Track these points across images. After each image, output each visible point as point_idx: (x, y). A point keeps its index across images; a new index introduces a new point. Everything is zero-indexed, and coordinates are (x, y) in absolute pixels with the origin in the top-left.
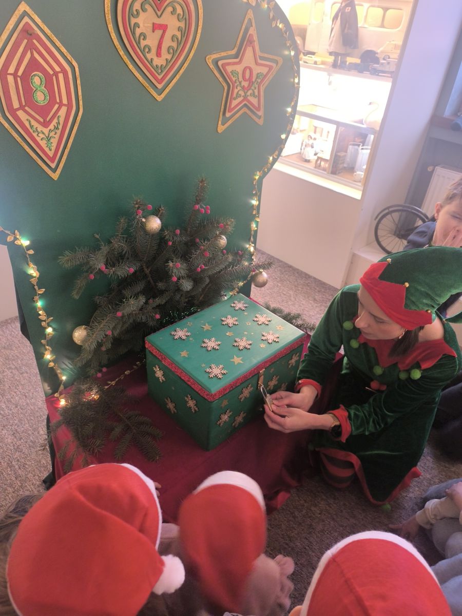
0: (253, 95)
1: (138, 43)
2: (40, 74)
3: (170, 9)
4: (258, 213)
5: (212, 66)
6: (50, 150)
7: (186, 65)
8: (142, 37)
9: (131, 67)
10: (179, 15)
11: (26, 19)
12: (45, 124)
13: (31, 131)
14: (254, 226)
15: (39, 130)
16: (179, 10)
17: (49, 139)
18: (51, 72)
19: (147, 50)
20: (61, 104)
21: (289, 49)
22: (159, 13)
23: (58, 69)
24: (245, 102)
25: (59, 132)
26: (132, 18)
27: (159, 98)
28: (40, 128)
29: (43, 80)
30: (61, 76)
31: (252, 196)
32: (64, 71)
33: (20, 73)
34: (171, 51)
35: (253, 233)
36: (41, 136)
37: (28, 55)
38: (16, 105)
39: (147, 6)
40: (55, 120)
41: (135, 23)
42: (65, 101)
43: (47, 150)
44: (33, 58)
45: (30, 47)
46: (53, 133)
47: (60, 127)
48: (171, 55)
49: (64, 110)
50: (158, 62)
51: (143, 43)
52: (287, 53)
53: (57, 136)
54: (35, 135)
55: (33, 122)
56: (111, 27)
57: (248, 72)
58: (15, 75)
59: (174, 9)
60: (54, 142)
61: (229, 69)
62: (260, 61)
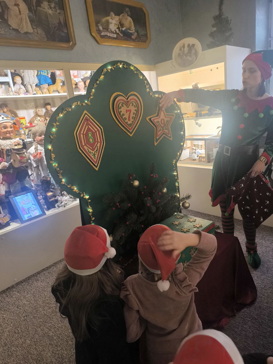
0: (166, 129)
1: (122, 117)
2: (91, 133)
3: (131, 104)
4: (178, 178)
5: (148, 121)
6: (95, 159)
7: (139, 122)
8: (123, 115)
9: (120, 126)
10: (135, 105)
11: (86, 115)
12: (93, 150)
13: (89, 153)
14: (177, 184)
15: (91, 152)
16: (135, 104)
17: (94, 155)
18: (94, 131)
19: (125, 119)
20: (98, 142)
21: (177, 110)
22: (128, 106)
23: (96, 130)
24: (163, 132)
25: (98, 152)
26: (119, 109)
27: (131, 135)
28: (92, 151)
29: (92, 134)
30: (97, 132)
31: (173, 171)
32: (98, 130)
33: (85, 133)
34: (133, 118)
35: (177, 188)
36: (92, 154)
37: (87, 127)
38: (84, 144)
39: (124, 105)
40: (96, 148)
41: (120, 111)
42: (99, 141)
43: (94, 159)
44: (88, 128)
45: (88, 124)
46: (96, 153)
47: (98, 150)
48: (133, 120)
49: (99, 144)
50: (129, 122)
51: (123, 117)
52: (176, 112)
53: (97, 154)
54: (90, 154)
55: (89, 150)
56: (112, 113)
57: (163, 121)
58: (83, 134)
59: (133, 104)
60: (96, 156)
61: (156, 121)
62: (166, 116)
